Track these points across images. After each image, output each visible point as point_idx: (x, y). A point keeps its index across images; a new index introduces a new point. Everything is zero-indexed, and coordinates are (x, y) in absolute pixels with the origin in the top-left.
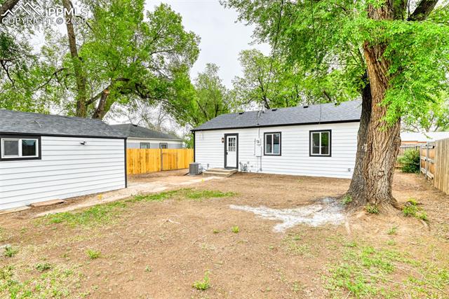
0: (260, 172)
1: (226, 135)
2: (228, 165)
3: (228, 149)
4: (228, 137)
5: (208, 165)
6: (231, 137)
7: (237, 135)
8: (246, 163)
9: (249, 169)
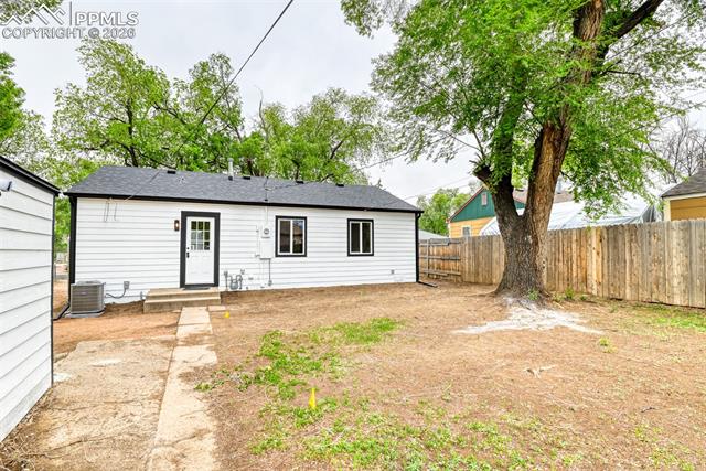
0: (269, 288)
1: (185, 215)
2: (188, 282)
3: (188, 244)
4: (189, 220)
5: (126, 286)
6: (198, 219)
7: (216, 216)
8: (239, 273)
9: (246, 286)
